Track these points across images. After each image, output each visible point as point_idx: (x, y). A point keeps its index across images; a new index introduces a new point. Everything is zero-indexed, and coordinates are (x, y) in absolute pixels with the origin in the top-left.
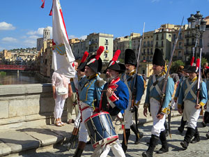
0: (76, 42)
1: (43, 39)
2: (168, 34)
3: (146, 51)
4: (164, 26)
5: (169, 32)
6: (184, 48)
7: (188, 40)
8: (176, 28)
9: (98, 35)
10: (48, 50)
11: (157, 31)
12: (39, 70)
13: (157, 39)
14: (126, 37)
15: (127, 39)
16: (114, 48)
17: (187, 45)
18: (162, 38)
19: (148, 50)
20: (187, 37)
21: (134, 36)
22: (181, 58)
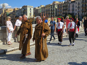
0: (17, 10)
1: (2, 9)
2: (56, 6)
3: (47, 13)
4: (54, 2)
5: (56, 5)
6: (63, 11)
7: (64, 8)
8: (59, 3)
9: (26, 6)
10: (5, 13)
11: (51, 4)
12: (1, 22)
13: (52, 7)
14: (39, 7)
15: (39, 8)
16: (34, 12)
17: (64, 10)
18: (54, 7)
19: (48, 12)
20: (64, 7)
21: (42, 7)
22: (61, 15)
